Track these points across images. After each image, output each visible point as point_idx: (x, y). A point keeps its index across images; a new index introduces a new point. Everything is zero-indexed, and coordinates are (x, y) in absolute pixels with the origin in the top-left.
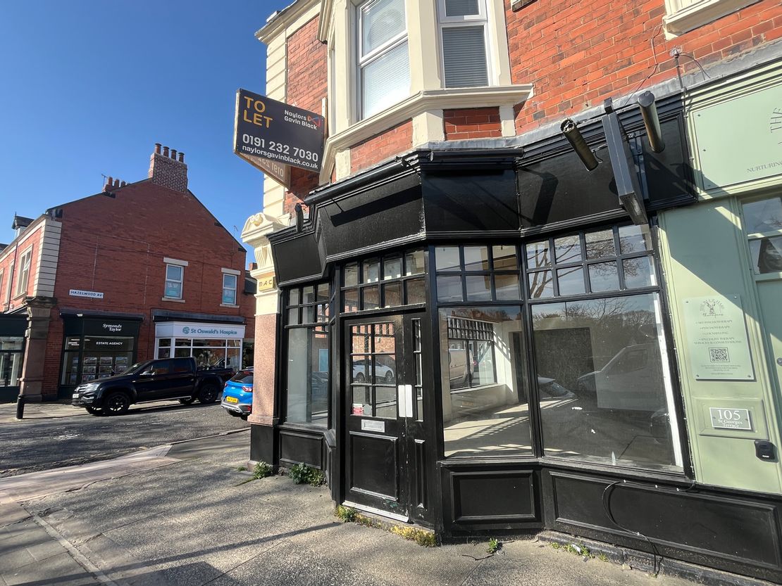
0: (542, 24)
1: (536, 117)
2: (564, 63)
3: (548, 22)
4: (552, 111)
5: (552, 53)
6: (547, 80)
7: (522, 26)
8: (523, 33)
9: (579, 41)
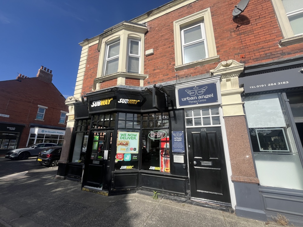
0: (152, 61)
1: (148, 83)
2: (155, 71)
3: (153, 61)
4: (152, 82)
5: (153, 68)
6: (151, 75)
7: (148, 60)
8: (147, 62)
9: (159, 67)
